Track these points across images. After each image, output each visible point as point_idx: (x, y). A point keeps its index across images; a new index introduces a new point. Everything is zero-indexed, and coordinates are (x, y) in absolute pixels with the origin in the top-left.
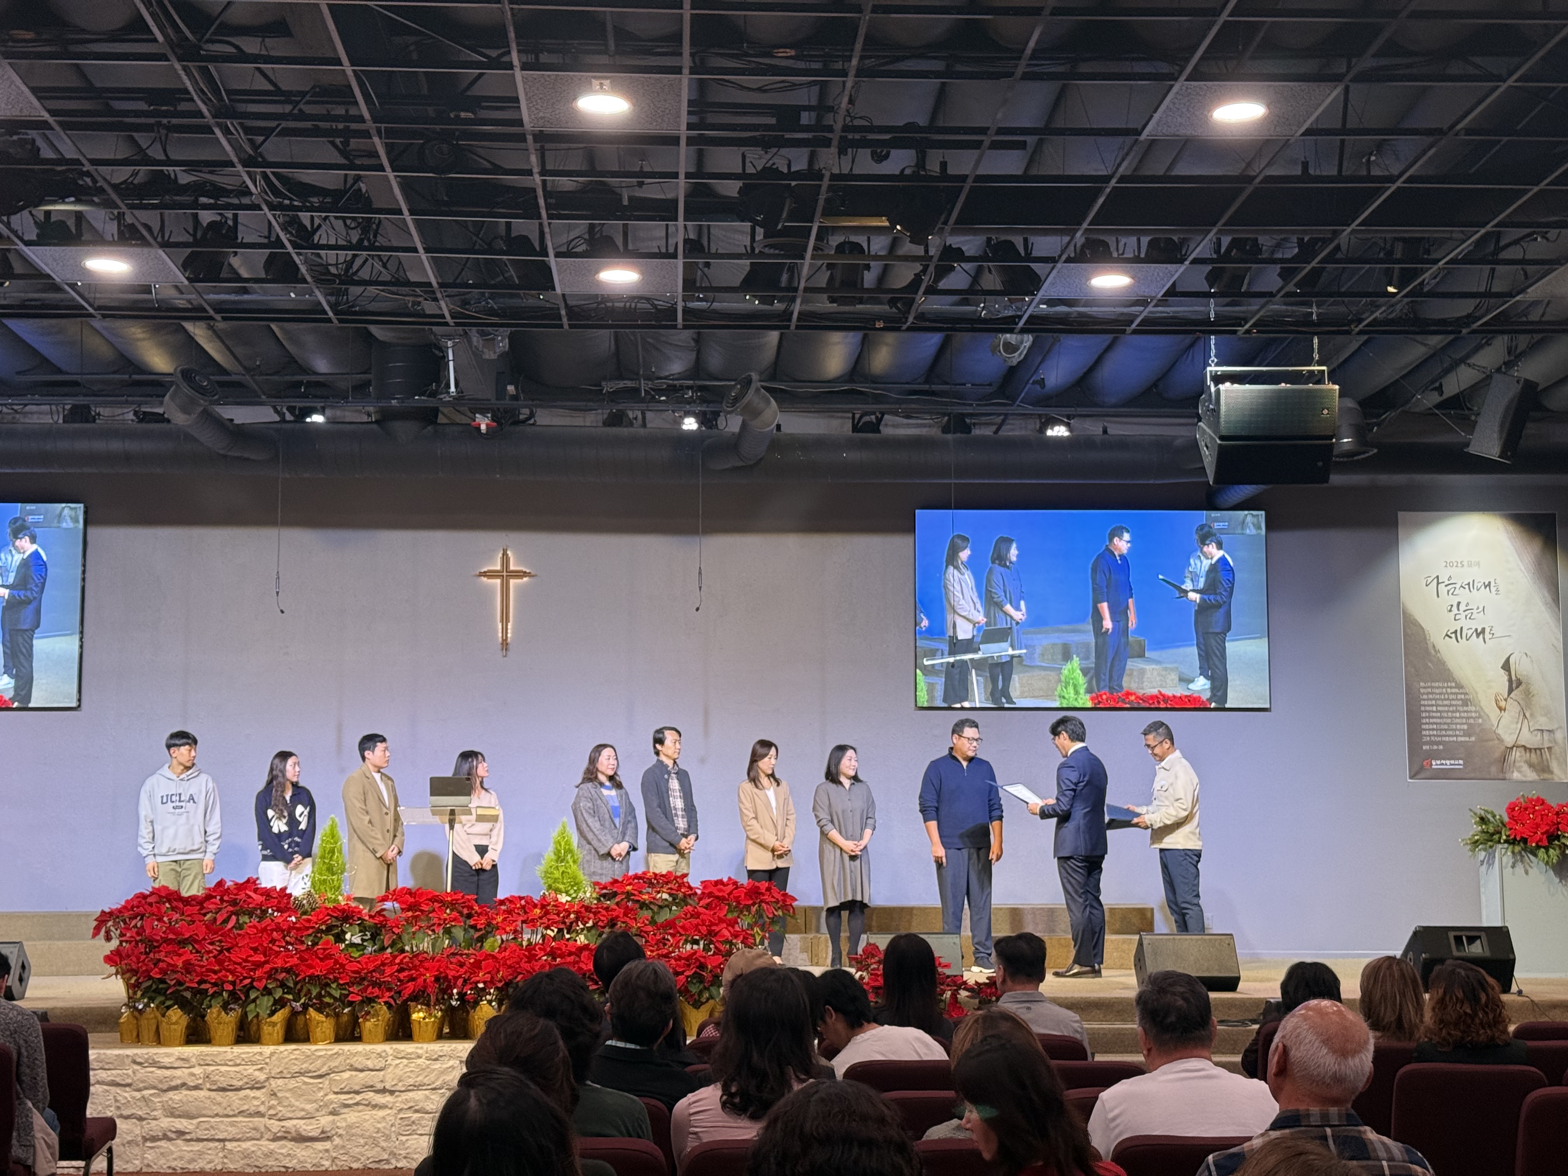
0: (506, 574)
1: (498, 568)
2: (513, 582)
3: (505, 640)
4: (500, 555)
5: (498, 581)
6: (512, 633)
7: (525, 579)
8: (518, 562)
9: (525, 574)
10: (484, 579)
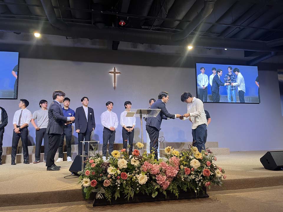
0: (115, 73)
1: (113, 71)
2: (116, 74)
3: (115, 86)
4: (114, 68)
5: (113, 74)
6: (117, 86)
7: (119, 74)
8: (118, 70)
9: (119, 73)
10: (110, 73)
